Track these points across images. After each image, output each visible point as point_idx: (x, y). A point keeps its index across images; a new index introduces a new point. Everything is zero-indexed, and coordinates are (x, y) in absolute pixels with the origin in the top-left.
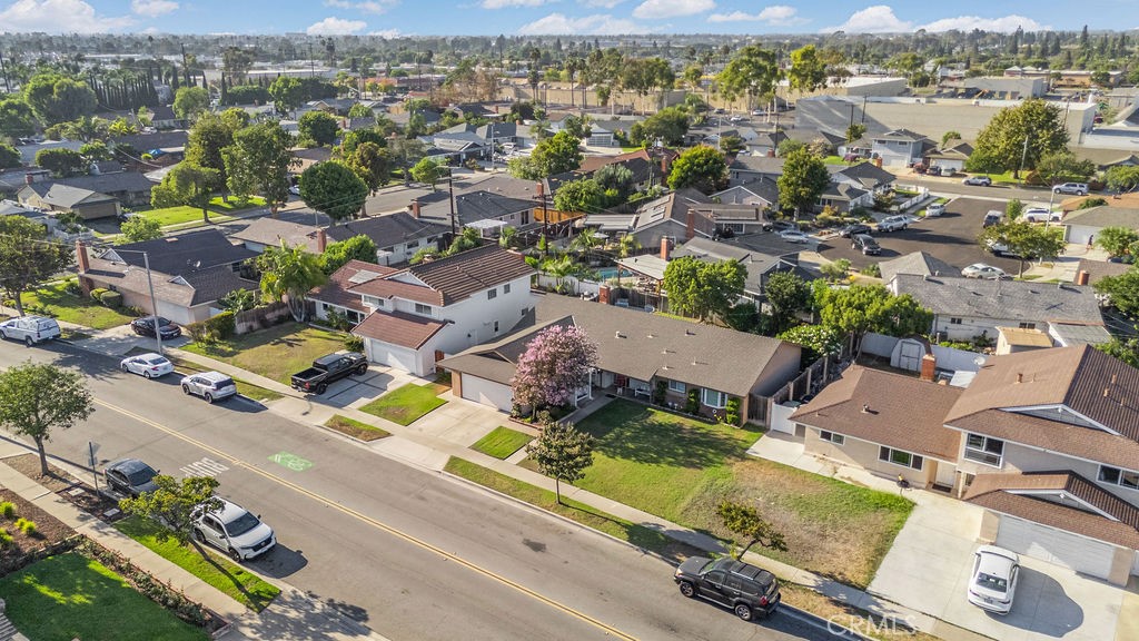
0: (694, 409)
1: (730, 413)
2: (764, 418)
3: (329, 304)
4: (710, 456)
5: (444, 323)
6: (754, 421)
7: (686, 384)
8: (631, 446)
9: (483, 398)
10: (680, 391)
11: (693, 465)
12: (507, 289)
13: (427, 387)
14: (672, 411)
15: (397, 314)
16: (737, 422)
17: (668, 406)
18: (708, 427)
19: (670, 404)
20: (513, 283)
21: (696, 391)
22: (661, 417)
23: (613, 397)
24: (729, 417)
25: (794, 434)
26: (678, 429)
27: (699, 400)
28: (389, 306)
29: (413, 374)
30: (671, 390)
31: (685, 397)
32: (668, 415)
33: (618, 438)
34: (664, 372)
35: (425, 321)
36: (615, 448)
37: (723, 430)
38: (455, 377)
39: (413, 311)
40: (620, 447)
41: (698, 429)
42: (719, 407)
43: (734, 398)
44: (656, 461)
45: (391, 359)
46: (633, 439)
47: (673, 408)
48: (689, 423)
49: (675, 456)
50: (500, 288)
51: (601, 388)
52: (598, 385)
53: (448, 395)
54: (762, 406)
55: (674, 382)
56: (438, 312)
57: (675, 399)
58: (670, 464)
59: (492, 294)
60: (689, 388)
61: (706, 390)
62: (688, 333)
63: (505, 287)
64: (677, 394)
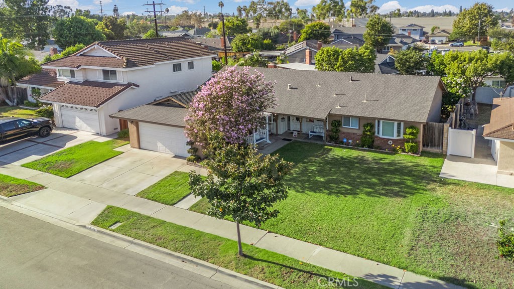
0: (369, 142)
1: (408, 142)
2: (440, 144)
3: (36, 86)
4: (409, 183)
5: (129, 85)
6: (429, 149)
7: (360, 118)
8: (318, 178)
9: (160, 145)
10: (354, 127)
11: (397, 195)
12: (191, 65)
13: (107, 143)
14: (347, 146)
15: (87, 83)
16: (414, 150)
17: (342, 143)
18: (389, 158)
19: (345, 140)
20: (197, 60)
21: (369, 124)
22: (338, 152)
23: (290, 140)
24: (407, 146)
25: (473, 157)
26: (362, 161)
27: (374, 133)
28: (79, 77)
29: (98, 134)
30: (345, 128)
31: (360, 132)
32: (345, 150)
33: (304, 172)
34: (338, 110)
35: (110, 86)
36: (304, 182)
37: (405, 159)
38: (132, 128)
39: (100, 78)
40: (308, 181)
41: (381, 159)
42: (395, 137)
43: (411, 125)
44: (355, 194)
45: (79, 123)
46: (321, 172)
47: (348, 144)
48: (369, 155)
49: (371, 185)
50: (184, 63)
51: (277, 135)
52: (275, 132)
53: (125, 148)
54: (437, 134)
55: (348, 118)
56: (123, 76)
57: (349, 135)
58: (369, 194)
59: (177, 68)
60: (364, 122)
61: (381, 122)
62: (352, 80)
63: (189, 63)
64: (350, 131)
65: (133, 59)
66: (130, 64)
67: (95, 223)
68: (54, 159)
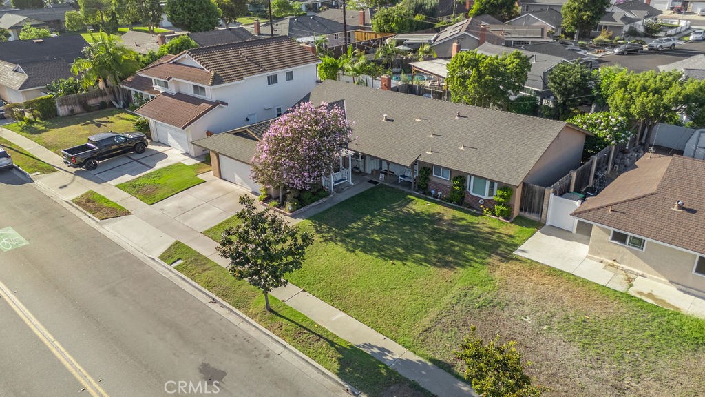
0: (459, 199)
1: (499, 204)
2: (539, 211)
3: (139, 91)
5: (215, 104)
6: (527, 215)
7: (451, 171)
8: (376, 237)
10: (445, 178)
11: (446, 264)
12: (290, 76)
13: (193, 167)
14: (435, 199)
15: (180, 96)
16: (507, 215)
17: (430, 194)
18: (470, 218)
19: (433, 192)
20: (297, 71)
21: (461, 178)
22: (421, 206)
23: (375, 183)
24: (498, 208)
25: (574, 231)
26: (434, 219)
27: (464, 188)
28: (172, 90)
29: (187, 154)
30: (435, 177)
31: (449, 184)
32: (429, 204)
33: (364, 228)
34: (428, 157)
35: (197, 101)
36: (358, 239)
37: (489, 223)
38: (213, 157)
39: (191, 92)
40: (365, 239)
41: (459, 220)
42: (486, 197)
43: (505, 188)
44: (402, 258)
45: (171, 140)
46: (379, 230)
47: (435, 197)
48: (449, 213)
49: (426, 252)
50: (281, 74)
51: (362, 173)
52: (362, 169)
53: (209, 175)
54: (537, 197)
55: (439, 168)
56: (211, 93)
57: (439, 187)
58: (417, 262)
59: (273, 80)
60: (454, 175)
61: (473, 178)
62: (459, 116)
63: (288, 73)
64: (441, 182)
65: (222, 74)
66: (217, 80)
67: (162, 257)
68: (142, 182)
